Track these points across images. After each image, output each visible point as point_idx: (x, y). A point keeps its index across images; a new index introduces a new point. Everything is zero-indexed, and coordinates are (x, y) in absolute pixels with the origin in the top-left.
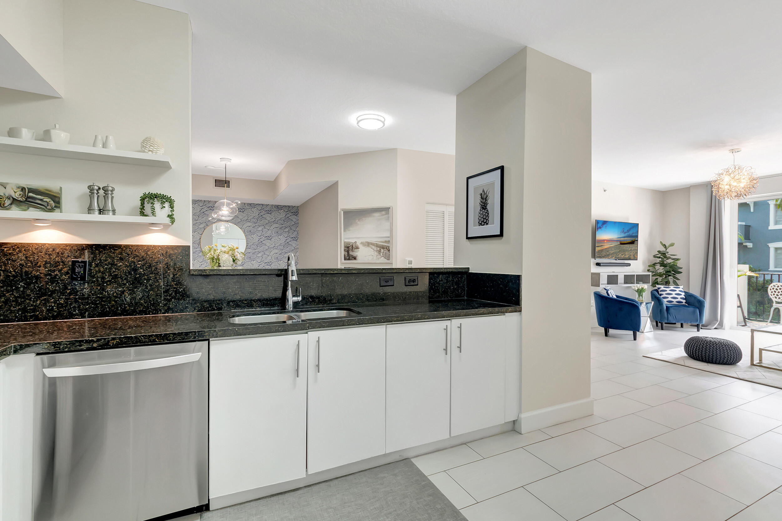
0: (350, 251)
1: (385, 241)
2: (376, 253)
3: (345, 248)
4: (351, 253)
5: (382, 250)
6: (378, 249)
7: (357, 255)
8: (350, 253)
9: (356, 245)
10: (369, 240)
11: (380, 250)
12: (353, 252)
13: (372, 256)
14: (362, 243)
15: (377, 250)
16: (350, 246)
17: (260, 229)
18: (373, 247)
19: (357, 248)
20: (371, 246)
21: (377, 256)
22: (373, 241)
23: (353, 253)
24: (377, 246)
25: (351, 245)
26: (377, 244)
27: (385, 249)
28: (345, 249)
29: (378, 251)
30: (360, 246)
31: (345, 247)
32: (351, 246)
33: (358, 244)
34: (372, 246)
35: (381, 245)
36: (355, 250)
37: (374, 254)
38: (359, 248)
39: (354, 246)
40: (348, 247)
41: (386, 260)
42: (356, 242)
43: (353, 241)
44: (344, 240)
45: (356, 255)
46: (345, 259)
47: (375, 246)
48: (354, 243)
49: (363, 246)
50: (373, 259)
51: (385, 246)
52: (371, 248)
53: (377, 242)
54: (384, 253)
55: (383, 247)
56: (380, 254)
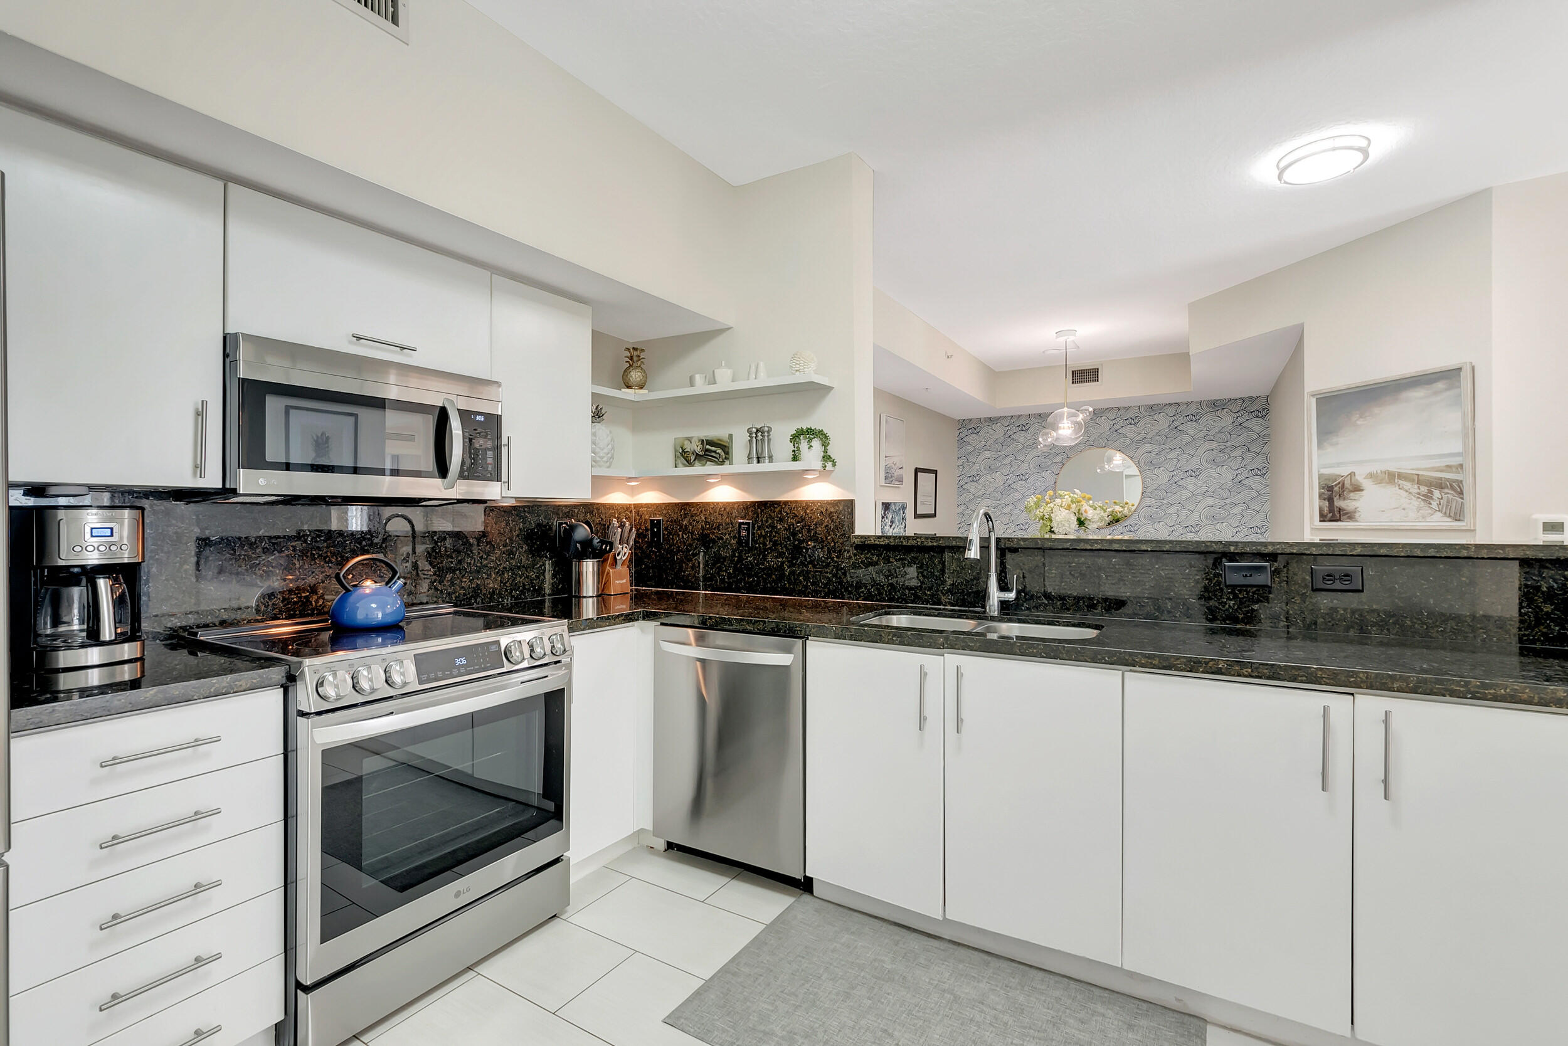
0: (1335, 499)
1: (1447, 466)
2: (1416, 503)
3: (1323, 491)
4: (1338, 503)
5: (1437, 493)
6: (1424, 489)
7: (1356, 508)
8: (1335, 503)
9: (1353, 481)
10: (1393, 467)
11: (1430, 492)
12: (1344, 499)
13: (1404, 509)
14: (1371, 476)
15: (1419, 494)
16: (1336, 485)
17: (1173, 455)
18: (1407, 485)
19: (1357, 489)
20: (1400, 482)
21: (1419, 509)
22: (1406, 467)
23: (1346, 502)
24: (1419, 481)
25: (1339, 483)
26: (1418, 475)
27: (1446, 490)
28: (1323, 493)
29: (1423, 496)
30: (1366, 484)
31: (1323, 488)
32: (1340, 485)
33: (1360, 478)
34: (1404, 483)
35: (1431, 477)
36: (1352, 494)
37: (1409, 504)
38: (1362, 490)
39: (1347, 483)
40: (1330, 489)
41: (1449, 520)
42: (1352, 474)
43: (1344, 471)
44: (1319, 472)
45: (1353, 508)
46: (1323, 518)
47: (1413, 481)
48: (1348, 475)
49: (1375, 484)
50: (1405, 519)
51: (1448, 480)
52: (1400, 489)
53: (1418, 469)
54: (1442, 501)
55: (1440, 485)
56: (1431, 504)
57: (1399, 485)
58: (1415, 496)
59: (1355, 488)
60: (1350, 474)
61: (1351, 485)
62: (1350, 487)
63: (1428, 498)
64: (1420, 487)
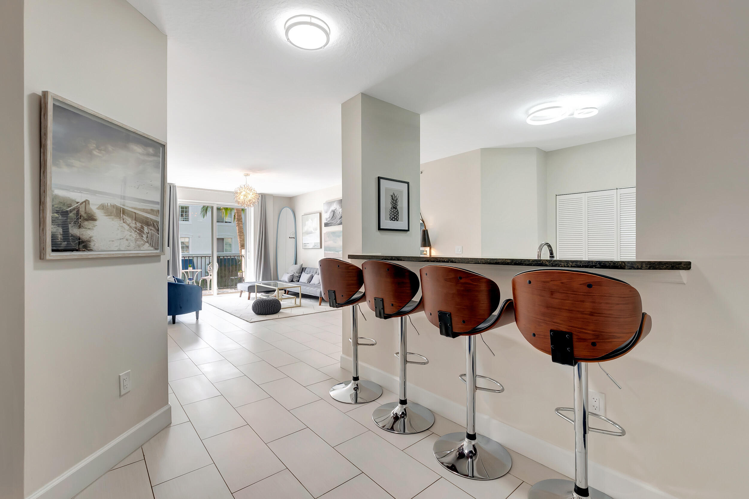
0: (70, 226)
1: (152, 210)
2: (134, 235)
3: (56, 215)
4: (73, 230)
5: (146, 229)
6: (139, 225)
7: (90, 237)
8: (71, 231)
9: (87, 210)
11: (142, 227)
12: (80, 227)
13: (127, 240)
14: (102, 207)
15: (136, 228)
16: (71, 211)
18: (129, 220)
19: (91, 218)
20: (124, 217)
21: (136, 240)
22: (130, 205)
23: (82, 230)
24: (136, 218)
25: (74, 209)
26: (135, 213)
27: (151, 227)
28: (57, 218)
29: (138, 230)
30: (99, 214)
31: (57, 212)
32: (75, 212)
33: (94, 208)
34: (127, 218)
35: (143, 216)
36: (86, 223)
37: (130, 235)
38: (94, 220)
39: (82, 211)
40: (65, 214)
41: (152, 249)
42: (86, 202)
43: (79, 197)
45: (88, 237)
46: (56, 246)
47: (132, 218)
48: (82, 203)
49: (106, 216)
50: (128, 248)
51: (151, 220)
52: (124, 222)
53: (135, 209)
54: (148, 235)
55: (147, 223)
56: (142, 236)
57: (123, 220)
58: (133, 230)
59: (89, 217)
60: (85, 202)
61: (85, 213)
62: (85, 216)
63: (141, 231)
64: (137, 223)
